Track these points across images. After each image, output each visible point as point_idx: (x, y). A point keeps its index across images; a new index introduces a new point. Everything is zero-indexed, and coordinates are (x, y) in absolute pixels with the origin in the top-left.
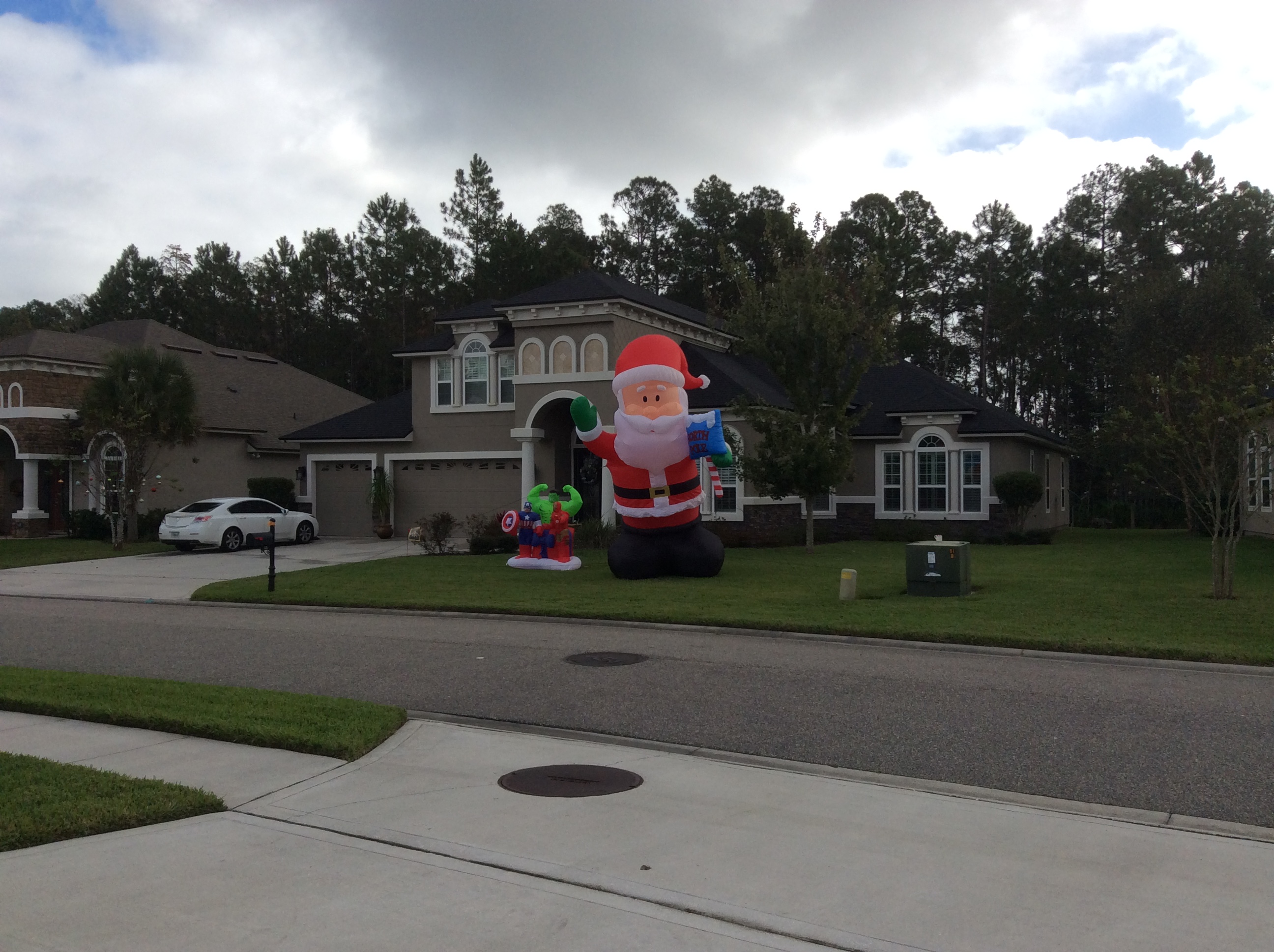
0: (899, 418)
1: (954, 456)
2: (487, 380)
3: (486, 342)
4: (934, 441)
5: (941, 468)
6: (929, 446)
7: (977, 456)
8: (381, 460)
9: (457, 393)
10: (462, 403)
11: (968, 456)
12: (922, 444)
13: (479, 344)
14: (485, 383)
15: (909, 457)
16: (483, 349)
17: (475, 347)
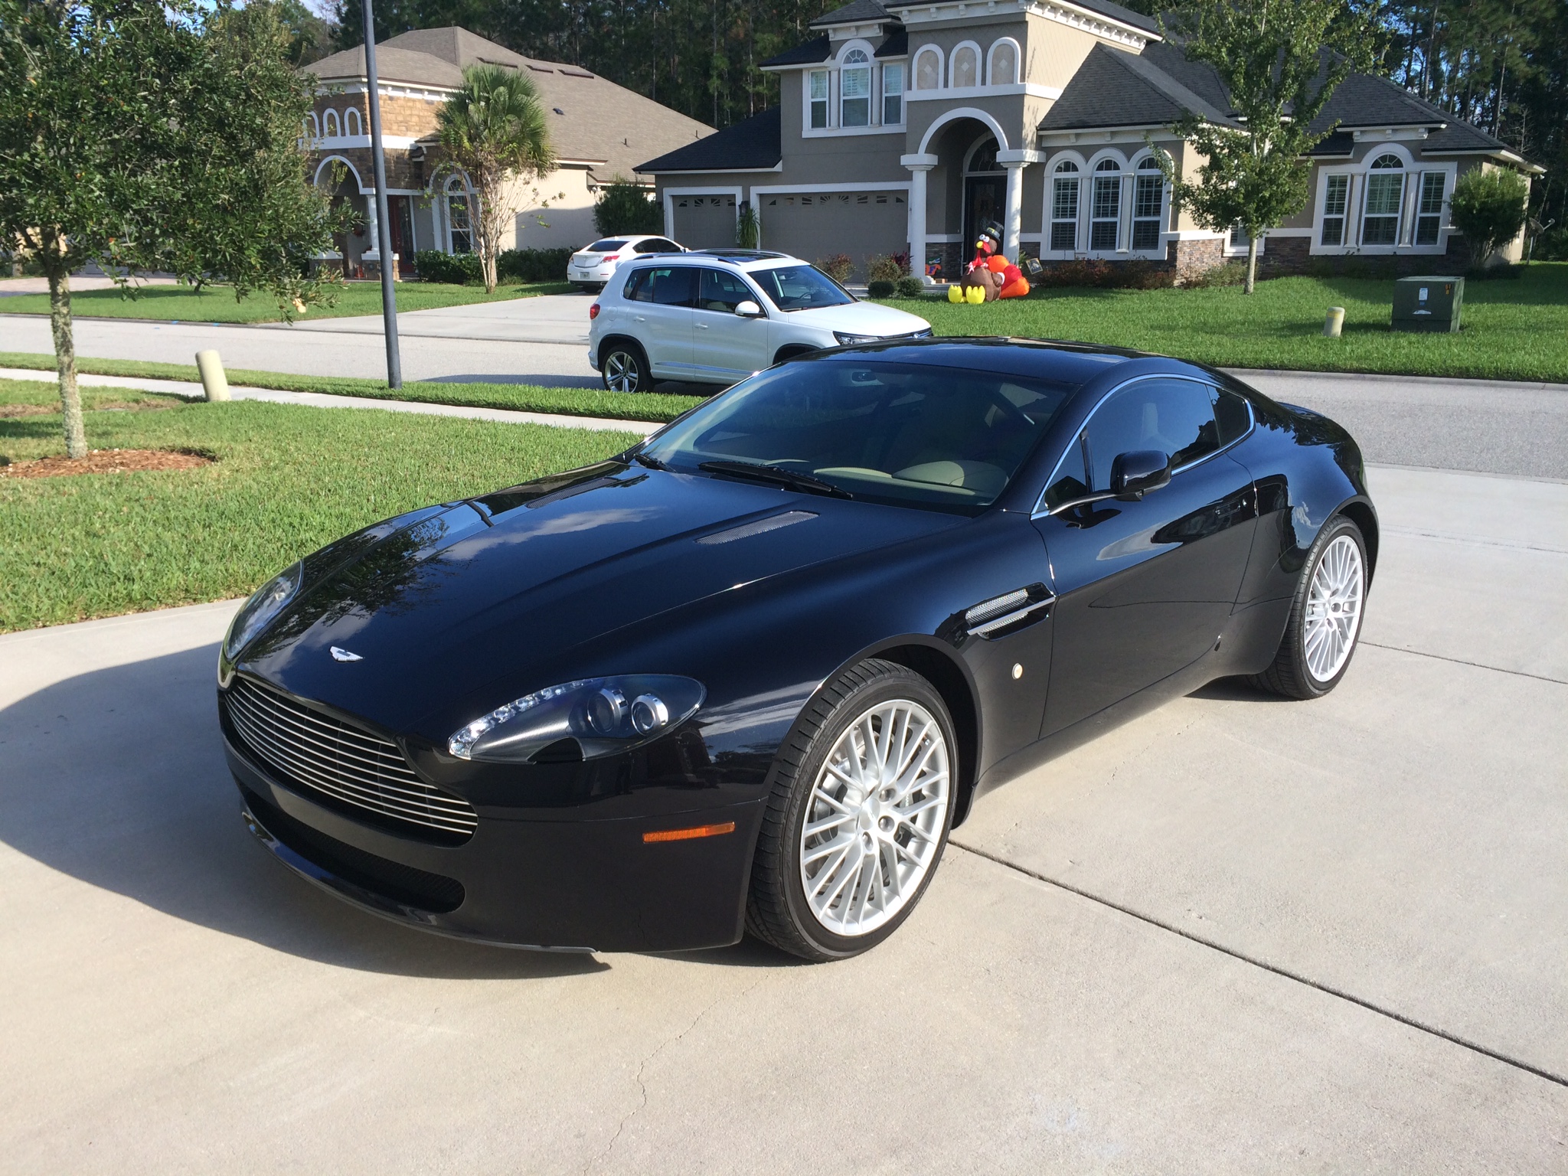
0: (1351, 134)
1: (1413, 179)
2: (868, 96)
3: (869, 50)
4: (1390, 161)
5: (1396, 193)
6: (1384, 167)
7: (1440, 179)
8: (746, 194)
9: (834, 113)
10: (839, 125)
11: (1429, 179)
12: (1376, 165)
13: (860, 52)
14: (866, 100)
15: (1358, 181)
16: (865, 59)
17: (857, 56)
